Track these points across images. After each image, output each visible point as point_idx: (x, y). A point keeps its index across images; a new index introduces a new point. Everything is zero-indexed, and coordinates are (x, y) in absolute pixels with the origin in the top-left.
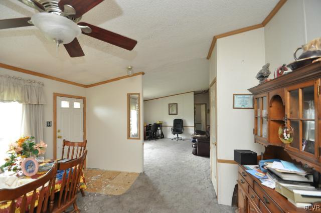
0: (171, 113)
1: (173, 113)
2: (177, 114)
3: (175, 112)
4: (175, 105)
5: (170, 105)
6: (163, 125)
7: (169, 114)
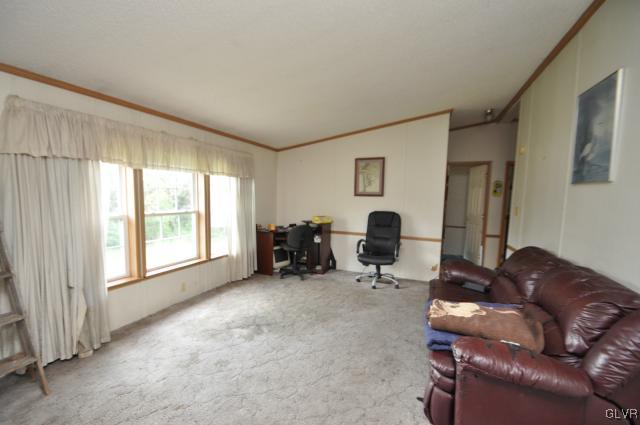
0: (361, 189)
1: (370, 190)
2: (381, 194)
3: (375, 188)
4: (378, 164)
5: (362, 164)
6: (333, 228)
7: (356, 194)
